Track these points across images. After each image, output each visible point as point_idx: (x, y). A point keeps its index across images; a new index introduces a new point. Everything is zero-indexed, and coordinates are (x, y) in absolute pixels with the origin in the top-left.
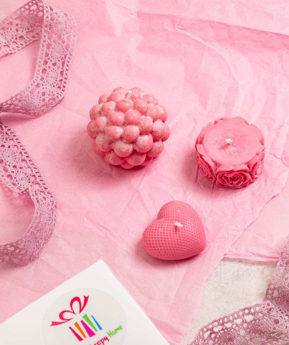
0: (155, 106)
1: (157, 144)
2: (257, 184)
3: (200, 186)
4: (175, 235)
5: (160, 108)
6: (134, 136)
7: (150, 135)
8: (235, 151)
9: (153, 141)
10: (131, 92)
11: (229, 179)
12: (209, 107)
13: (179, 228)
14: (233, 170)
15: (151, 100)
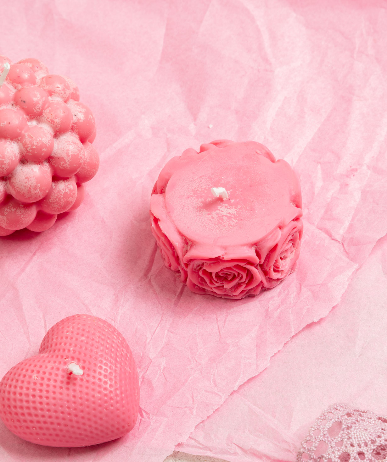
0: (66, 102)
1: (62, 186)
2: (280, 294)
3: (152, 286)
4: (65, 391)
5: (79, 107)
6: (5, 164)
7: (46, 164)
8: (233, 216)
9: (50, 179)
10: (7, 66)
11: (214, 276)
12: (203, 116)
13: (76, 377)
14: (220, 256)
15: (58, 87)
